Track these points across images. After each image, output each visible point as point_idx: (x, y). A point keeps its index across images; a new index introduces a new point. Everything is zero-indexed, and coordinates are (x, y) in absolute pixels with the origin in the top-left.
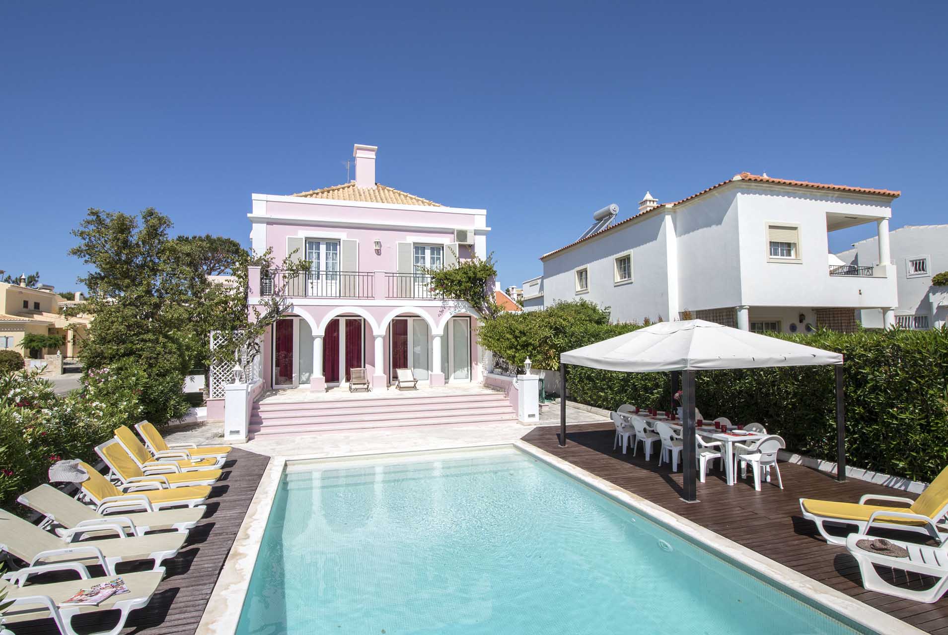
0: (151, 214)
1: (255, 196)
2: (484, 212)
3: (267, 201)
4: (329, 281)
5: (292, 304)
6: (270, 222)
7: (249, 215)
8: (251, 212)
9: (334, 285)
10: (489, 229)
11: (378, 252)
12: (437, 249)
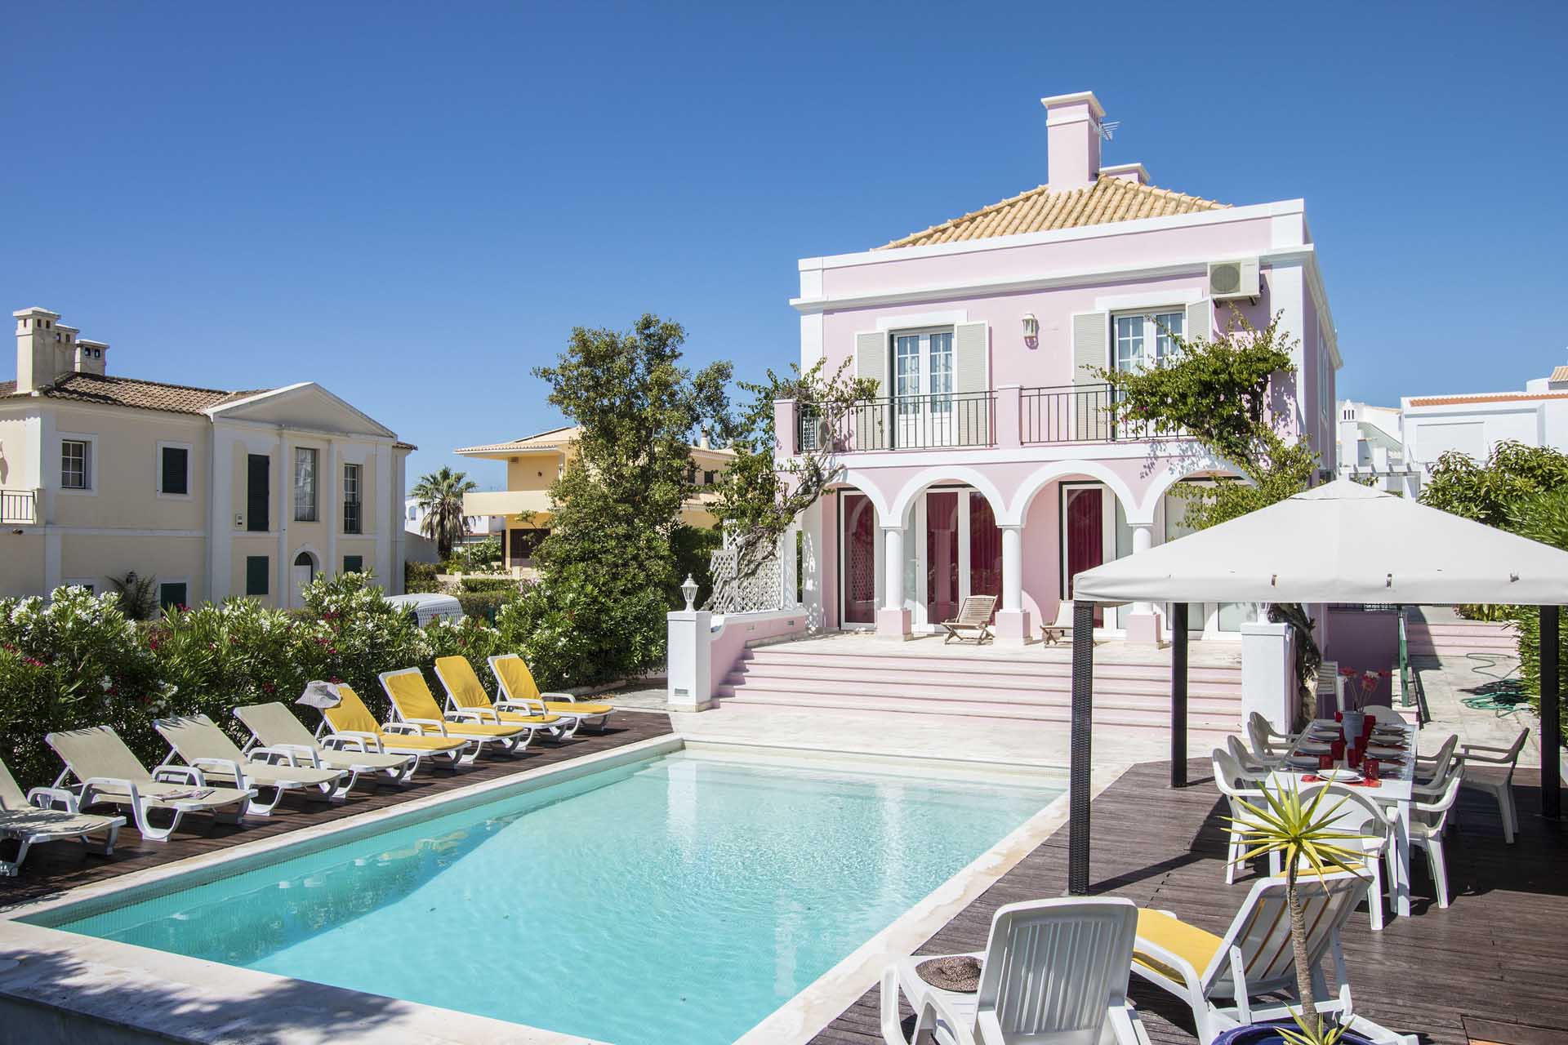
0: (647, 324)
1: (803, 264)
2: (1298, 204)
3: (823, 270)
4: (937, 415)
5: (843, 467)
6: (829, 309)
7: (793, 302)
8: (798, 296)
9: (946, 421)
10: (1310, 247)
11: (1032, 342)
12: (1169, 317)
